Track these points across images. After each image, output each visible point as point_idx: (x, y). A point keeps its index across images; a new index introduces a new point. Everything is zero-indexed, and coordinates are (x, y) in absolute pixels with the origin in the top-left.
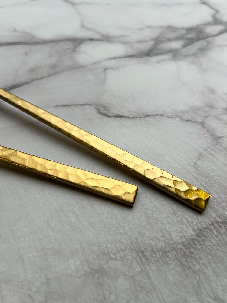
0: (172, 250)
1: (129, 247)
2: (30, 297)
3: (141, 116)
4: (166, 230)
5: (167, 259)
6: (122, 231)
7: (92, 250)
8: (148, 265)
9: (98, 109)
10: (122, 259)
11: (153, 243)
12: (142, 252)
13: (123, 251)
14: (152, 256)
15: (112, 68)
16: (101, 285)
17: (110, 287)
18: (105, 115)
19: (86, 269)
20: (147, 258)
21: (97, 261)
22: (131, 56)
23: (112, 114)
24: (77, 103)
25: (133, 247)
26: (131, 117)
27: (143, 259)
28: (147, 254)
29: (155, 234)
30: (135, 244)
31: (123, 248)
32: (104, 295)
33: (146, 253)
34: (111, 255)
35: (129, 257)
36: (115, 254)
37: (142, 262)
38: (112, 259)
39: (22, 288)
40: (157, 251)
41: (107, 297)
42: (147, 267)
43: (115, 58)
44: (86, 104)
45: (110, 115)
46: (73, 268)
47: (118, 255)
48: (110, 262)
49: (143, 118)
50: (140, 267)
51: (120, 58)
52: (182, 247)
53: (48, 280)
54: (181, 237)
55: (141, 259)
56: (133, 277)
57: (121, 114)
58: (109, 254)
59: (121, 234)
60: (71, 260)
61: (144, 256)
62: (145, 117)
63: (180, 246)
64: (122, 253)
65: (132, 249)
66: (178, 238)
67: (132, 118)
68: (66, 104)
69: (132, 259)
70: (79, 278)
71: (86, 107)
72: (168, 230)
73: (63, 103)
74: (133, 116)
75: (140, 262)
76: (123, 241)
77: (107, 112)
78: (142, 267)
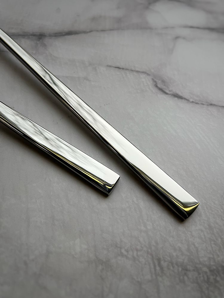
0: (194, 270)
1: (145, 249)
2: (26, 263)
3: (204, 103)
4: (194, 245)
5: (186, 278)
6: (143, 228)
7: (104, 238)
8: (161, 277)
9: (155, 82)
10: (134, 259)
11: (174, 254)
12: (159, 260)
13: (137, 250)
14: (169, 269)
15: (184, 38)
16: (102, 279)
17: (111, 285)
18: (161, 90)
19: (92, 256)
20: (162, 268)
21: (105, 252)
22: (211, 29)
23: (170, 91)
24: (133, 69)
25: (149, 251)
26: (191, 100)
27: (158, 268)
28: (164, 264)
29: (179, 245)
30: (153, 248)
31: (139, 247)
32: (103, 291)
33: (162, 262)
34: (123, 251)
35: (142, 260)
36: (127, 251)
37: (155, 270)
38: (122, 255)
40: (177, 264)
41: (105, 294)
42: (160, 279)
43: (191, 27)
44: (143, 72)
45: (167, 91)
46: (78, 250)
47: (131, 253)
48: (119, 258)
49: (205, 106)
50: (152, 276)
51: (198, 28)
52: (207, 270)
54: (210, 259)
55: (155, 266)
56: (140, 283)
57: (180, 94)
58: (121, 248)
59: (141, 231)
60: (78, 241)
61: (159, 264)
62: (208, 105)
63: (205, 269)
64: (135, 252)
66: (206, 259)
67: (193, 102)
68: (121, 67)
69: (145, 264)
70: (82, 263)
71: (143, 76)
72: (197, 245)
73: (118, 65)
74: (194, 101)
75: (153, 270)
76: (141, 239)
77: (164, 87)
78: (154, 276)
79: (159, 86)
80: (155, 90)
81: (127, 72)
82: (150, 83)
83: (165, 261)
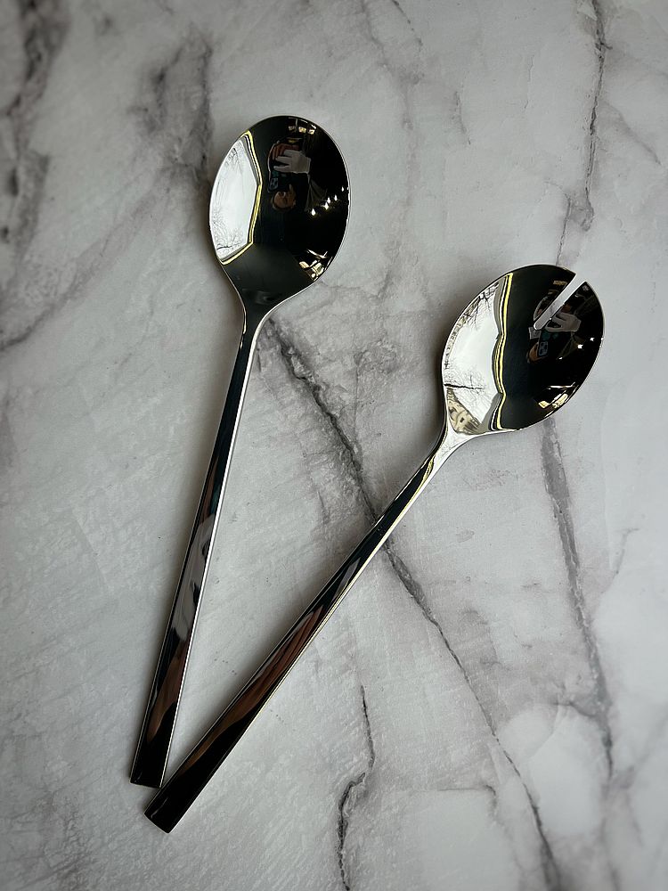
1: (83, 849)
2: (19, 715)
3: (346, 875)
6: (107, 838)
7: (78, 793)
8: (58, 878)
9: (360, 780)
10: (66, 840)
12: (75, 870)
13: (78, 840)
14: (69, 884)
16: (33, 810)
17: (30, 822)
18: (346, 795)
19: (53, 788)
20: (66, 876)
21: (63, 802)
22: (546, 849)
23: (349, 811)
24: (373, 734)
25: (83, 855)
26: (343, 852)
27: (66, 871)
28: (73, 878)
30: (87, 859)
31: (81, 841)
32: (21, 815)
33: (74, 875)
34: (71, 823)
35: (69, 849)
36: (73, 828)
37: (63, 869)
38: (66, 824)
39: (29, 703)
41: (19, 819)
42: (55, 877)
43: (535, 810)
44: (372, 752)
45: (346, 807)
46: (54, 769)
47: (72, 833)
48: (62, 822)
49: (341, 878)
50: (54, 867)
51: (539, 823)
53: (38, 736)
55: (67, 867)
56: (42, 855)
57: (349, 831)
58: (73, 819)
59: (102, 837)
60: (64, 763)
61: (71, 872)
62: (344, 883)
64: (74, 838)
65: (79, 854)
67: (340, 856)
69: (66, 855)
70: (42, 779)
73: (372, 704)
75: (62, 866)
76: (92, 841)
77: (354, 800)
78: (55, 869)
79: (353, 789)
80: (341, 786)
81: (362, 726)
82: (353, 773)
83: (76, 878)
